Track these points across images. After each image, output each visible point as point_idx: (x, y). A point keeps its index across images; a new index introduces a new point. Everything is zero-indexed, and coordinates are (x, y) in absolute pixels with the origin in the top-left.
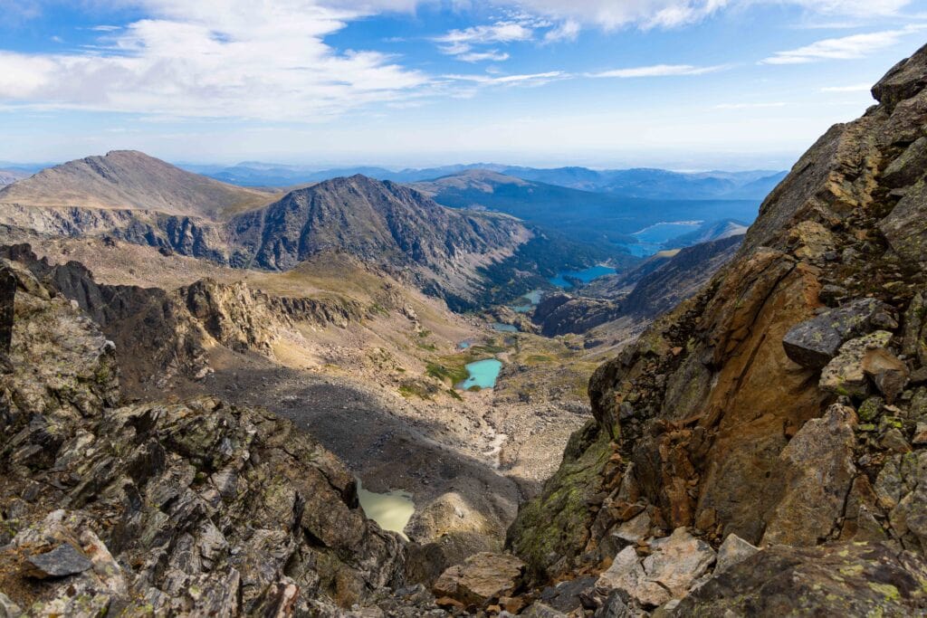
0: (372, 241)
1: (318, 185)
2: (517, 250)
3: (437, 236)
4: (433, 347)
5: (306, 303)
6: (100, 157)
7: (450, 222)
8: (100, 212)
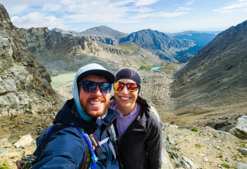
0: (149, 44)
1: (139, 31)
2: (190, 48)
3: (166, 44)
4: (145, 63)
5: (115, 50)
6: (98, 27)
7: (171, 40)
8: (95, 37)
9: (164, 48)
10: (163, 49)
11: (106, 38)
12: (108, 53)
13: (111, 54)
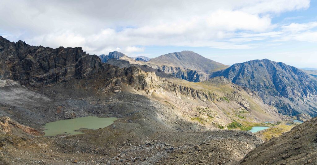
0: (263, 85)
1: (246, 62)
4: (243, 117)
5: (189, 89)
6: (179, 53)
7: (310, 82)
8: (171, 68)
9: (293, 94)
10: (290, 95)
11: (189, 70)
12: (175, 93)
13: (182, 95)
